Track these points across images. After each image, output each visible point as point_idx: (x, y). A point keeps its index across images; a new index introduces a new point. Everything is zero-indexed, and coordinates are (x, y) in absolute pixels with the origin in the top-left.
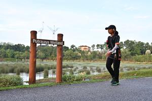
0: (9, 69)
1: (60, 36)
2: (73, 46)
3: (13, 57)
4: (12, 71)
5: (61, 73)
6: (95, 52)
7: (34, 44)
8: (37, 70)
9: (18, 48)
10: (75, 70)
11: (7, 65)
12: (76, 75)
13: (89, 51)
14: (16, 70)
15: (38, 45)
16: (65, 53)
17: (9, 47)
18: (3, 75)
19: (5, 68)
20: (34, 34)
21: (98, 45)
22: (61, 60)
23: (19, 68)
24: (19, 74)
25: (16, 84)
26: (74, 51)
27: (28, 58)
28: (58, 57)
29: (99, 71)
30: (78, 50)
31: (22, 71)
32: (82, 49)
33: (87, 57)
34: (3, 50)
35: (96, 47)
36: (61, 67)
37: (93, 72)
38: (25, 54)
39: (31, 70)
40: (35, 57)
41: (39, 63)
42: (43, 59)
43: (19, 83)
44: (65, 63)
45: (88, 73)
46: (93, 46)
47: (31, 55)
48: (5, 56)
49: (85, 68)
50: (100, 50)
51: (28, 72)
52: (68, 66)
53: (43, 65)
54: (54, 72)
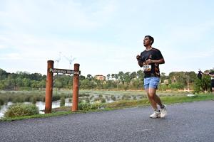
0: (26, 97)
1: (77, 66)
2: (89, 76)
3: (29, 86)
4: (28, 100)
5: (77, 101)
6: (110, 81)
7: (50, 73)
8: (54, 99)
9: (35, 77)
10: (91, 99)
11: (23, 94)
12: (92, 103)
13: (104, 80)
14: (32, 99)
15: (55, 74)
16: (82, 82)
17: (25, 75)
18: (18, 104)
19: (21, 97)
20: (51, 63)
21: (113, 75)
22: (78, 89)
23: (35, 97)
24: (35, 103)
25: (31, 114)
26: (90, 80)
27: (45, 87)
28: (75, 85)
29: (114, 99)
30: (94, 79)
31: (38, 100)
32: (98, 78)
33: (102, 86)
34: (19, 79)
35: (111, 77)
36: (78, 95)
37: (108, 100)
38: (42, 83)
39: (47, 98)
40: (52, 85)
41: (55, 92)
42: (60, 88)
43: (34, 112)
45: (104, 101)
46: (109, 75)
47: (48, 84)
48: (22, 85)
49: (101, 96)
50: (114, 79)
51: (44, 101)
52: (84, 95)
53: (59, 93)
54: (70, 101)
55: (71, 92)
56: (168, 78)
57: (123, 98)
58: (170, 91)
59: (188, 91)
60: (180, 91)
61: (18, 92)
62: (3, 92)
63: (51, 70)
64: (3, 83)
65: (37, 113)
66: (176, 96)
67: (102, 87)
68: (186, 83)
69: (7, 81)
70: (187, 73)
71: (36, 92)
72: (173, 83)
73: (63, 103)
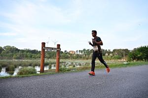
0: (28, 64)
1: (59, 46)
2: (65, 51)
3: (31, 57)
4: (30, 65)
5: (59, 66)
6: (78, 55)
7: (43, 50)
8: (45, 65)
9: (34, 52)
11: (27, 62)
13: (75, 54)
15: (46, 50)
16: (61, 55)
17: (29, 51)
18: (25, 67)
19: (26, 63)
20: (44, 44)
21: (80, 51)
22: (59, 59)
23: (34, 63)
24: (34, 67)
25: (32, 73)
26: (66, 53)
27: (40, 58)
28: (57, 57)
29: (80, 65)
30: (69, 53)
31: (36, 65)
32: (71, 53)
34: (25, 53)
36: (59, 63)
38: (38, 55)
39: (41, 64)
40: (44, 57)
41: (46, 61)
42: (48, 58)
43: (34, 72)
44: (61, 60)
45: (74, 66)
46: (77, 51)
47: (42, 56)
48: (27, 57)
49: (72, 63)
50: (81, 53)
51: (39, 66)
52: (63, 62)
53: (48, 61)
54: (55, 66)
55: (55, 61)
56: (112, 53)
57: (85, 65)
58: (113, 60)
59: (124, 61)
60: (119, 60)
61: (25, 61)
62: (16, 60)
63: (44, 48)
64: (16, 55)
65: (36, 73)
66: (117, 63)
67: (73, 58)
68: (123, 56)
69: (18, 54)
70: (124, 50)
71: (35, 60)
72: (115, 56)
73: (50, 67)
